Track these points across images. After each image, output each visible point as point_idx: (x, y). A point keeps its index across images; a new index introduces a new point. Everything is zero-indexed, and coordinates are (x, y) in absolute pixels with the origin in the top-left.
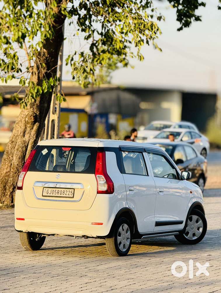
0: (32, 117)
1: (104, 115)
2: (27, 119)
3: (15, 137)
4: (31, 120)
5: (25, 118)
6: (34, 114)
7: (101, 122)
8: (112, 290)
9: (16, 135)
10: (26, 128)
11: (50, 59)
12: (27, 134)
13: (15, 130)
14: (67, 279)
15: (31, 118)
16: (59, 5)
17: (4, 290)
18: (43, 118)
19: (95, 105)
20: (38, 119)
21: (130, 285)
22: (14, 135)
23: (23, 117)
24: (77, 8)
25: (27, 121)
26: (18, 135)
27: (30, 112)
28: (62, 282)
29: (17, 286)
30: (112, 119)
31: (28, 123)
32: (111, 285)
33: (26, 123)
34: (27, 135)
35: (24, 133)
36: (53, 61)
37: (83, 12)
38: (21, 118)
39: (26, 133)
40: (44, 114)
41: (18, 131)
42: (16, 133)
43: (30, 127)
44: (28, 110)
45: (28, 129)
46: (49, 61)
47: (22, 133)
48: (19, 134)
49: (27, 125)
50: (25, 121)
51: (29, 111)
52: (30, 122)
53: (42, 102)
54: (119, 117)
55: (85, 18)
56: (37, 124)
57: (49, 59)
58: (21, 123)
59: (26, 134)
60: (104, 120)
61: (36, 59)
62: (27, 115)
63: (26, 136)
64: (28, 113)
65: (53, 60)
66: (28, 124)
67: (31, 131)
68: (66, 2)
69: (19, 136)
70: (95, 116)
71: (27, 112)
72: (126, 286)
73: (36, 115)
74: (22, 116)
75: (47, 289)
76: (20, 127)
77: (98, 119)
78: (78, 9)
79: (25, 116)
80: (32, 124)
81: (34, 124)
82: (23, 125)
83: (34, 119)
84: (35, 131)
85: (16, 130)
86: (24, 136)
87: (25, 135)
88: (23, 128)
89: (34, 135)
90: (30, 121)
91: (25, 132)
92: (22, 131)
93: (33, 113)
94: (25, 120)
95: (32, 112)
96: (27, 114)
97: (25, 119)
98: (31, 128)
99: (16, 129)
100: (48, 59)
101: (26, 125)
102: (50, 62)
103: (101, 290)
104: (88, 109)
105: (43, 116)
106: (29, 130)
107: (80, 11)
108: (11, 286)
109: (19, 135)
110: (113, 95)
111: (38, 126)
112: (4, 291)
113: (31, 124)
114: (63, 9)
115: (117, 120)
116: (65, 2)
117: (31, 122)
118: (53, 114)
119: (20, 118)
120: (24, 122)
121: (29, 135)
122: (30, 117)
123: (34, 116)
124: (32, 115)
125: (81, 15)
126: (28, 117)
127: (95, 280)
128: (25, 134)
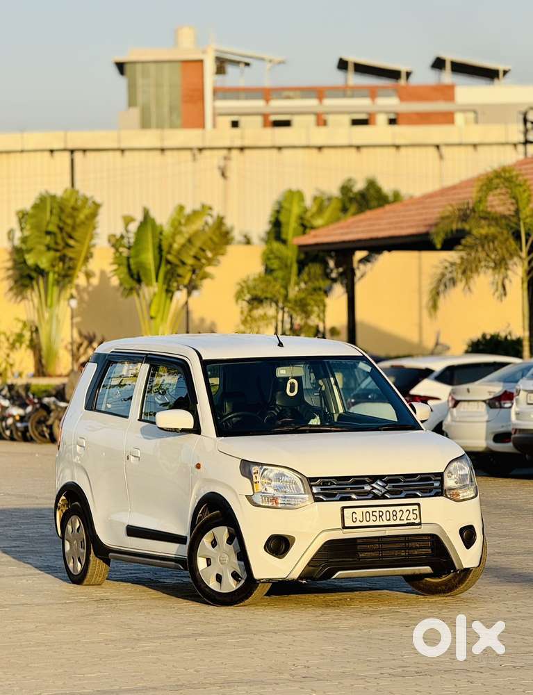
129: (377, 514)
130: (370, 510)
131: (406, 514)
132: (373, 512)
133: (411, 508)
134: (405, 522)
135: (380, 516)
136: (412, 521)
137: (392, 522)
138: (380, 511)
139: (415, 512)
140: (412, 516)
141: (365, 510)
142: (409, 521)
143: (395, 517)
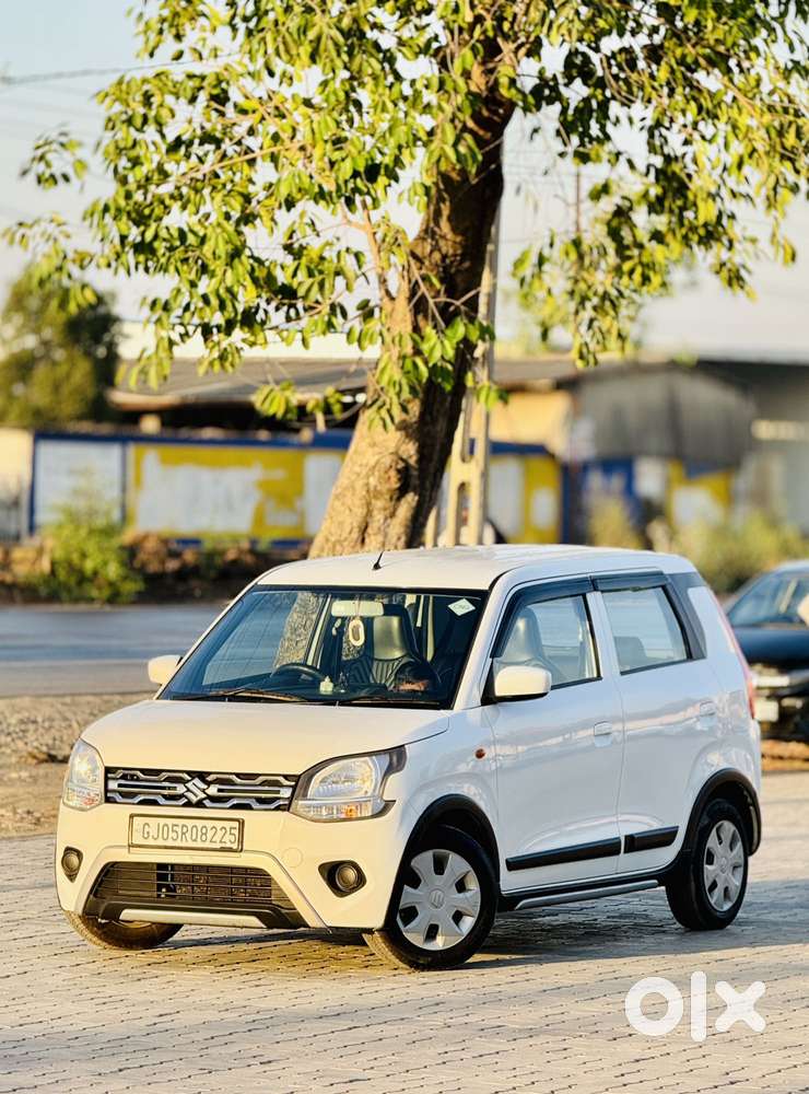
0: (393, 473)
1: (619, 464)
2: (373, 481)
3: (330, 545)
4: (387, 486)
5: (368, 478)
6: (397, 463)
7: (608, 492)
8: (732, 1083)
9: (333, 539)
10: (369, 513)
11: (455, 264)
12: (375, 534)
13: (329, 521)
14: (565, 1046)
15: (387, 476)
16: (491, 65)
17: (351, 1081)
18: (431, 478)
19: (586, 428)
20: (415, 482)
21: (795, 1066)
22: (327, 540)
23: (358, 475)
24: (555, 77)
25: (372, 489)
26: (342, 538)
27: (386, 453)
28: (552, 1056)
29: (394, 1069)
30: (650, 478)
31: (377, 494)
32: (726, 1067)
33: (373, 494)
34: (372, 537)
35: (364, 529)
36: (467, 270)
37: (576, 92)
38: (353, 477)
39: (369, 530)
40: (434, 463)
41: (341, 524)
42: (333, 530)
43: (385, 509)
44: (376, 449)
45: (378, 517)
46: (453, 270)
47: (356, 530)
48: (345, 535)
49: (373, 501)
50: (366, 488)
51: (380, 453)
52: (384, 490)
53: (428, 418)
54: (675, 471)
55: (584, 111)
56: (411, 499)
57: (452, 262)
58: (353, 494)
59: (369, 535)
60: (617, 482)
61: (408, 262)
62: (374, 467)
63: (371, 542)
64: (377, 457)
65: (467, 264)
66: (375, 497)
67: (388, 526)
68: (516, 57)
69: (346, 544)
70: (585, 467)
71: (374, 455)
72: (779, 1071)
73: (407, 467)
74: (357, 469)
75: (501, 1081)
76: (347, 512)
77: (595, 480)
78: (561, 80)
79: (364, 472)
80: (391, 498)
81: (399, 499)
82: (357, 502)
83: (399, 480)
84: (404, 523)
85: (332, 522)
86: (363, 541)
87: (367, 540)
88: (359, 514)
89: (399, 539)
90: (384, 488)
91: (366, 527)
92: (355, 524)
93: (395, 458)
94: (367, 484)
95: (392, 453)
96: (372, 462)
97: (365, 481)
98: (388, 512)
99: (334, 519)
100: (448, 261)
101: (369, 504)
102: (458, 271)
103: (691, 1083)
104: (559, 445)
105: (432, 470)
106: (382, 521)
107: (566, 85)
108: (372, 1068)
109: (346, 539)
110: (652, 392)
111: (414, 504)
112: (350, 1086)
113: (388, 497)
114: (504, 81)
115: (668, 484)
116: (512, 55)
117: (389, 490)
118: (463, 460)
119: (349, 478)
120: (364, 493)
121: (380, 538)
122: (386, 472)
123: (399, 471)
124: (391, 467)
125: (570, 101)
126: (376, 473)
127: (666, 1050)
128: (366, 535)
129: (179, 829)
130: (170, 822)
131: (220, 833)
132: (174, 825)
133: (228, 824)
134: (218, 846)
135: (183, 833)
136: (228, 845)
137: (199, 844)
138: (183, 826)
139: (233, 831)
140: (228, 838)
141: (162, 821)
142: (223, 845)
143: (204, 837)
